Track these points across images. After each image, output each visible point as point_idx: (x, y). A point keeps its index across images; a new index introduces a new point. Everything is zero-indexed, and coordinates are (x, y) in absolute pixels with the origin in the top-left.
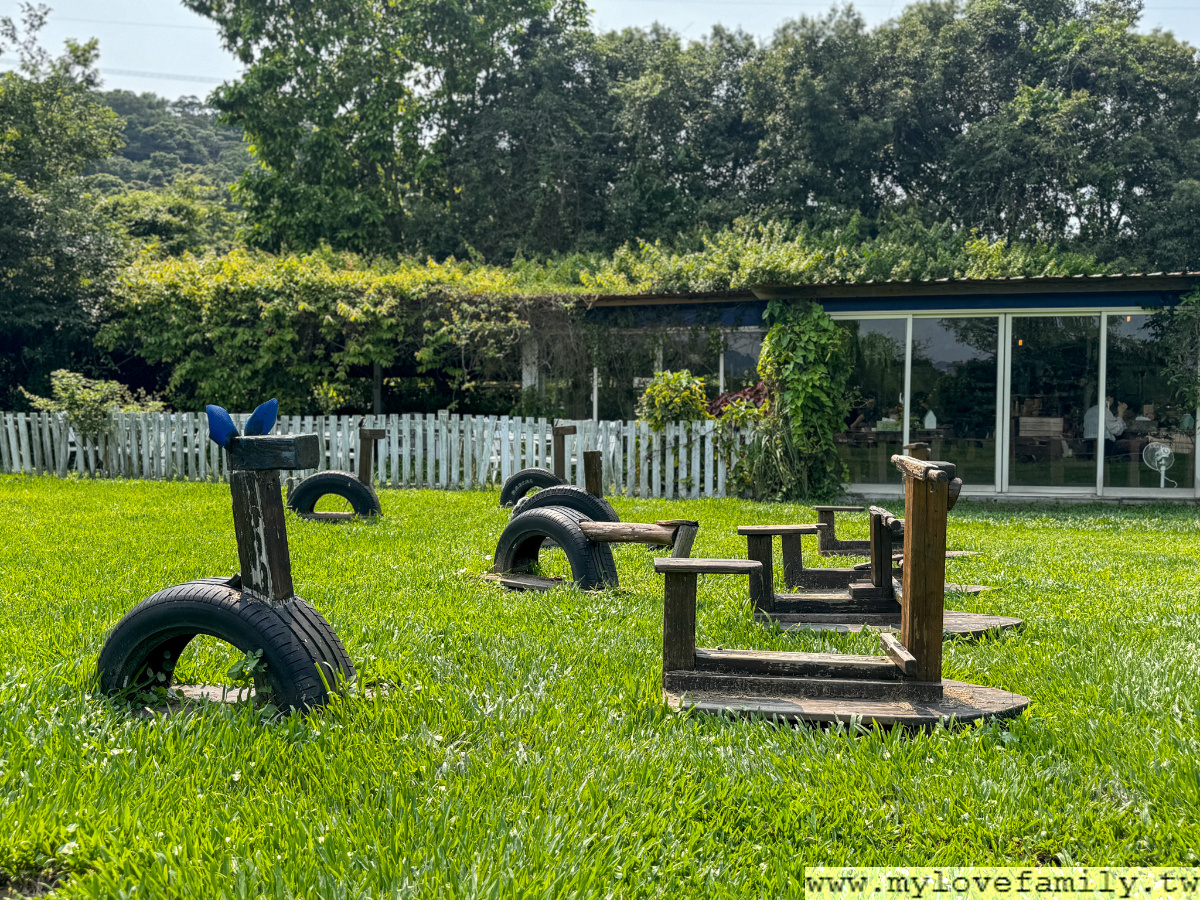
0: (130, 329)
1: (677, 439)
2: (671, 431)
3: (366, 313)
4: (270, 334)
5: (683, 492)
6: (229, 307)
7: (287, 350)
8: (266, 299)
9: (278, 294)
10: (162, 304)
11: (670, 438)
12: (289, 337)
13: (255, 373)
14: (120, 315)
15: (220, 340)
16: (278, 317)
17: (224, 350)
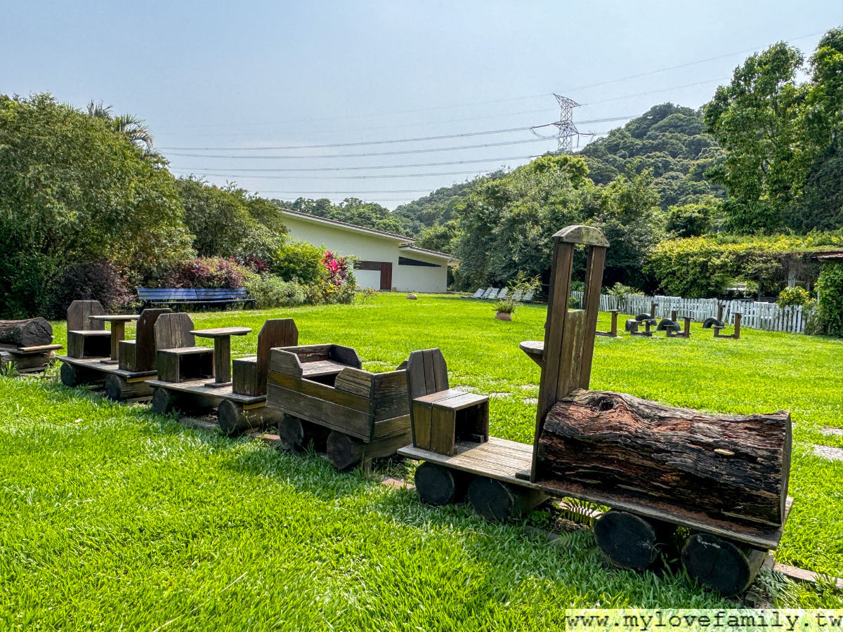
0: (652, 267)
1: (788, 311)
2: (787, 308)
3: (722, 261)
4: (692, 269)
5: (789, 330)
6: (681, 259)
7: (698, 274)
8: (692, 257)
9: (696, 255)
10: (660, 260)
11: (786, 310)
12: (698, 270)
13: (687, 282)
14: (649, 262)
15: (678, 270)
16: (695, 262)
17: (678, 274)
